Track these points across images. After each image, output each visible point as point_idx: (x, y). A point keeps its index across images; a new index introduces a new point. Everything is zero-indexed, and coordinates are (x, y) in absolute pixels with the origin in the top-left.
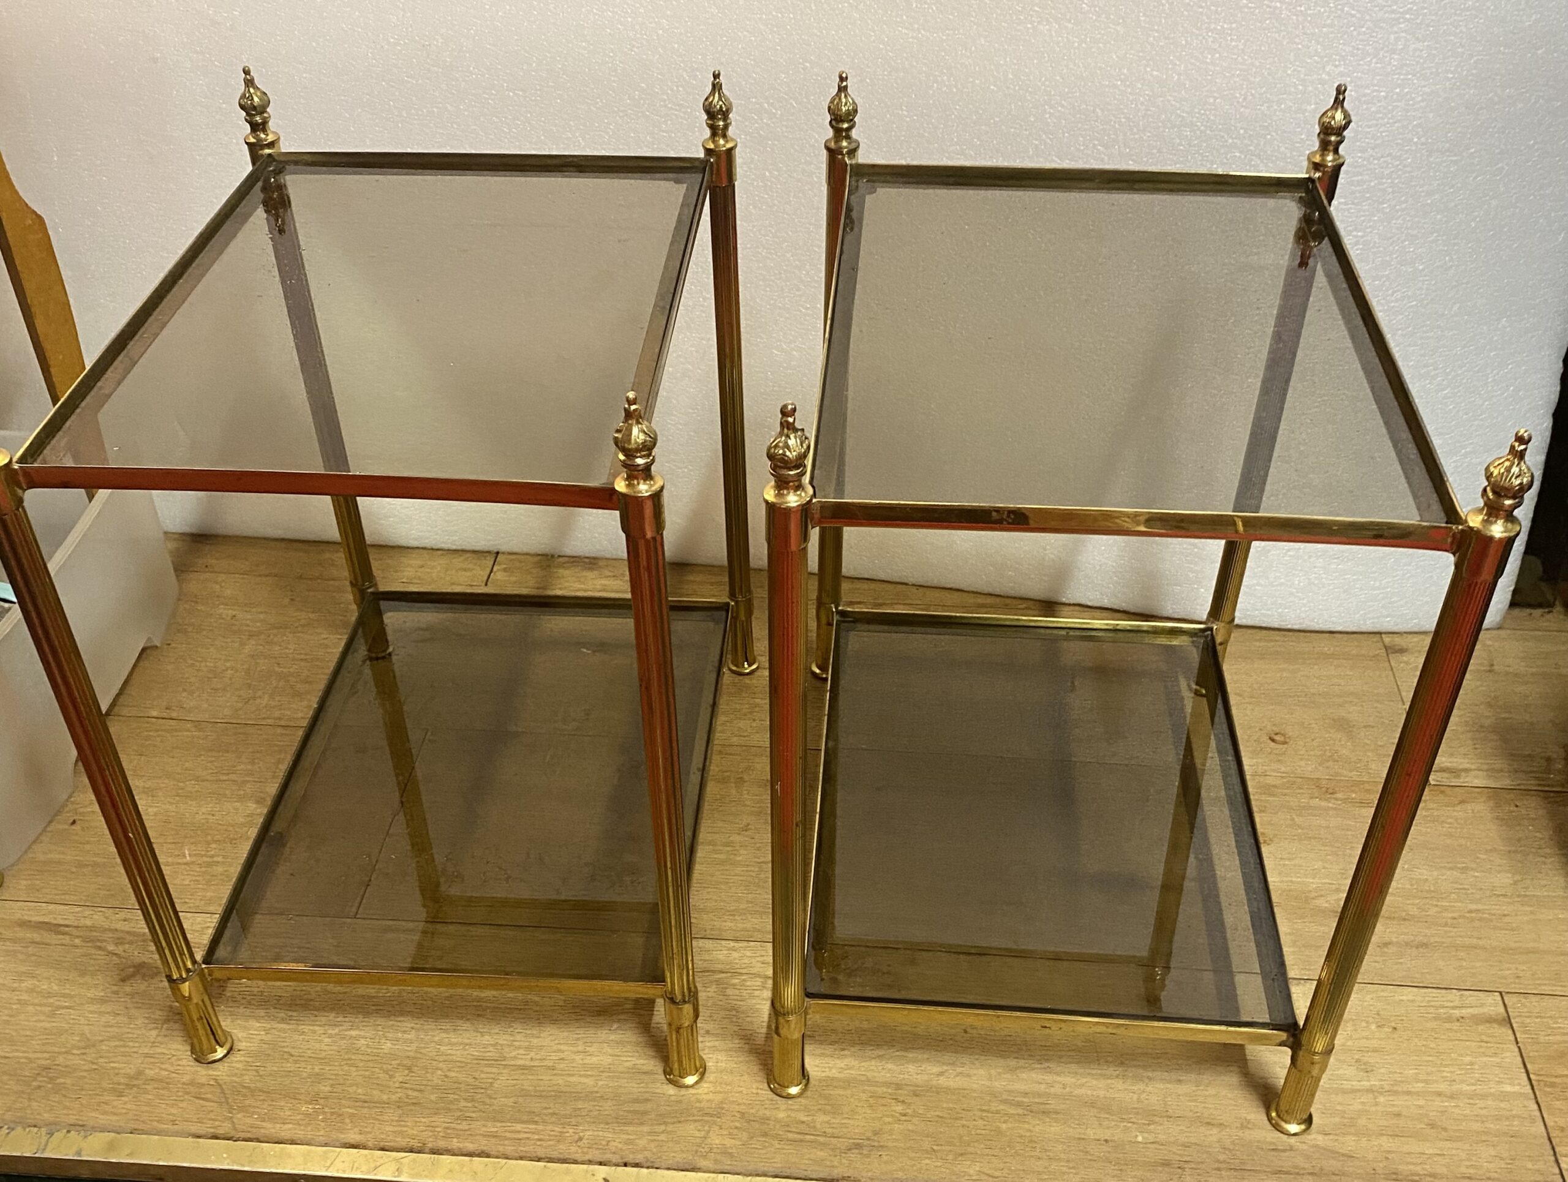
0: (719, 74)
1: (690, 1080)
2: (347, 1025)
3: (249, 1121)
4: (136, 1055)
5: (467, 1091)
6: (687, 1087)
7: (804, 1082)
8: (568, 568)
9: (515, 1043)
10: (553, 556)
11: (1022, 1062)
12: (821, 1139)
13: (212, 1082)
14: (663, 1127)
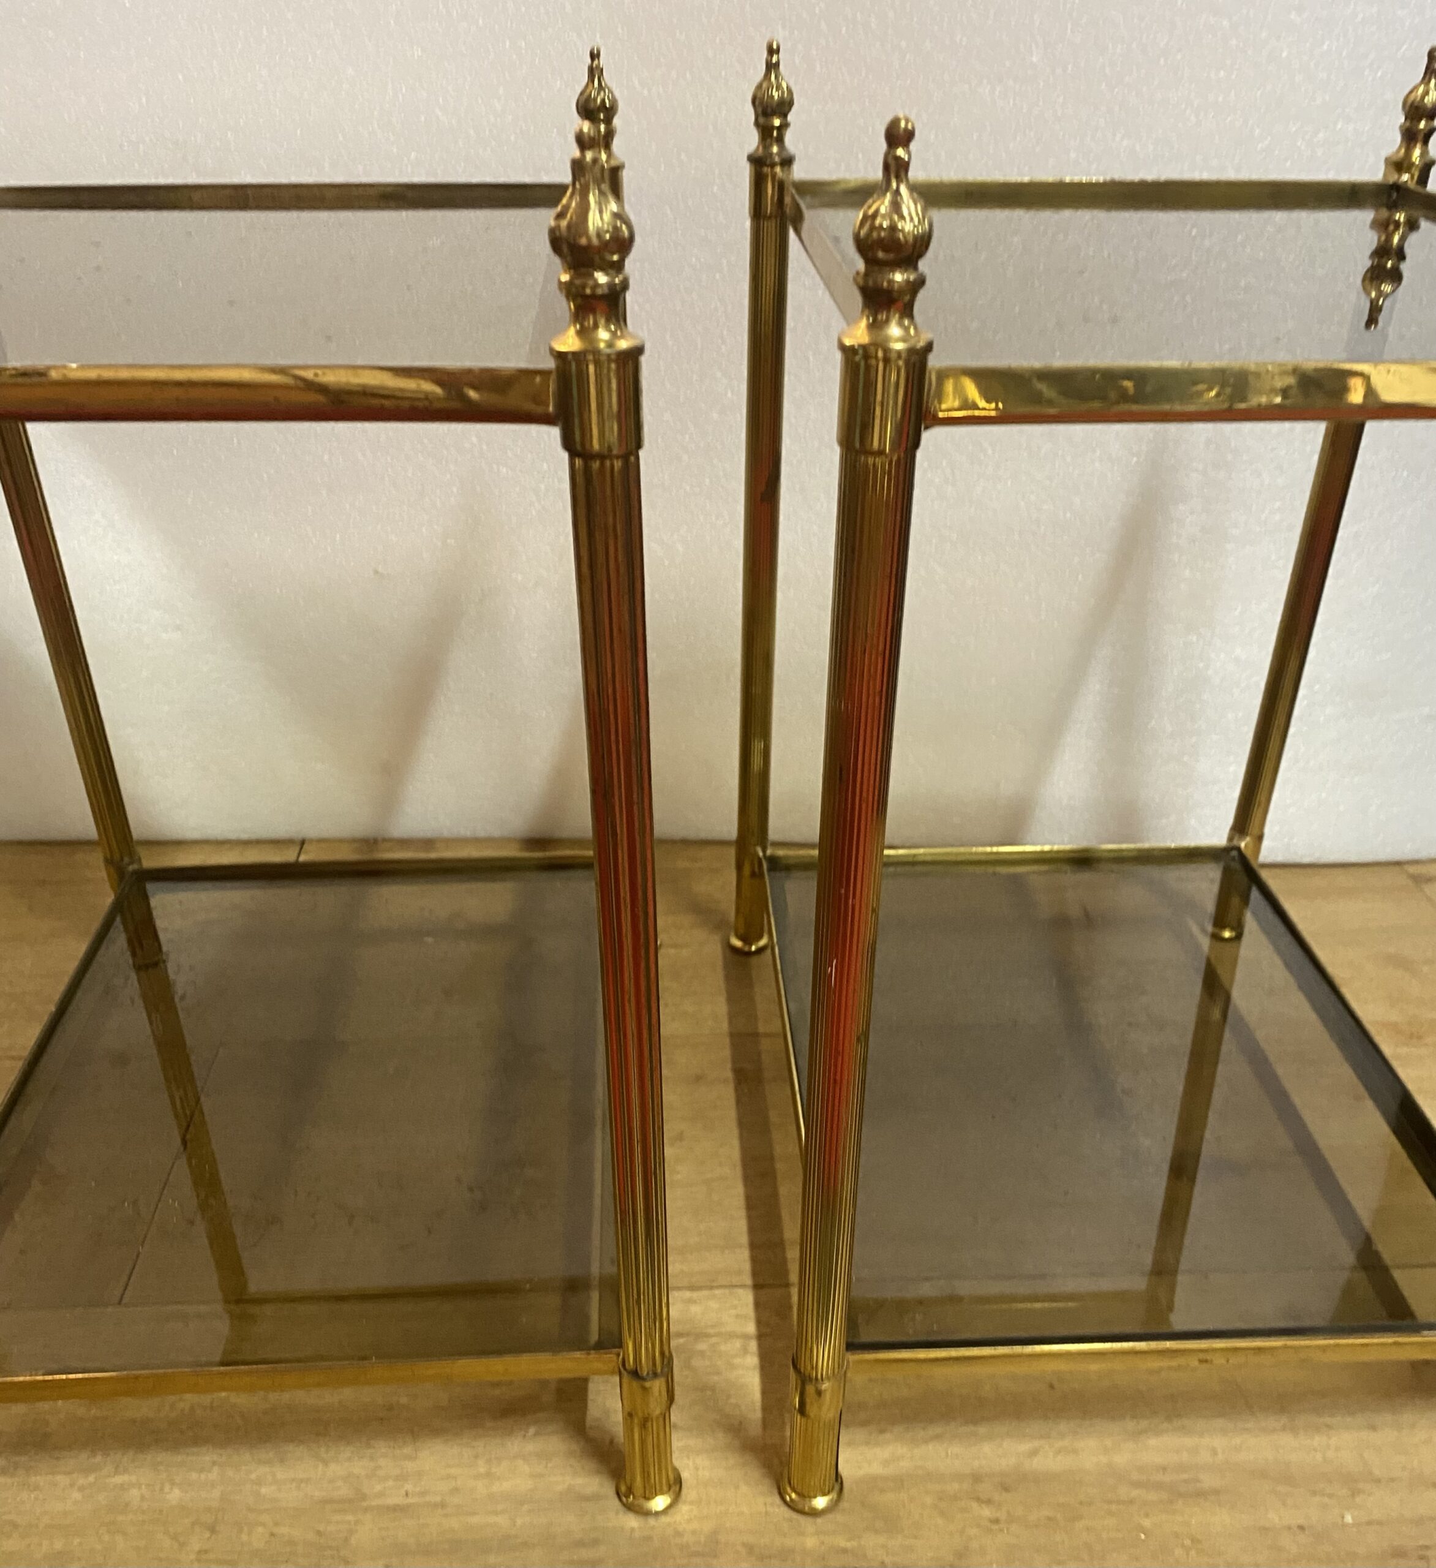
0: (598, 54)
1: (660, 1502)
6: (657, 1513)
7: (837, 1487)
9: (378, 1472)
10: (374, 840)
11: (1144, 1424)
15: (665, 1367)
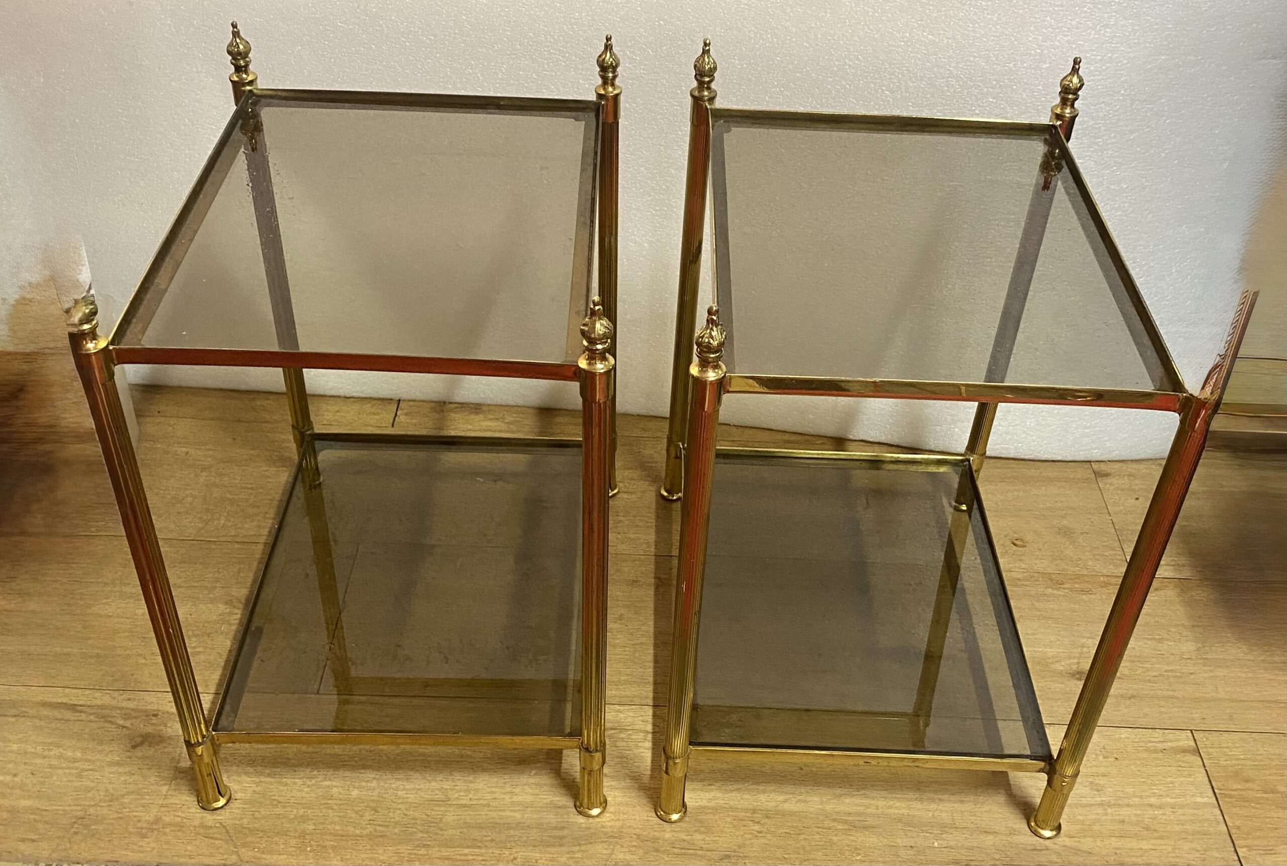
0: (611, 38)
1: (595, 811)
2: (320, 778)
3: (250, 853)
4: (152, 806)
5: (423, 825)
6: (593, 817)
7: (684, 810)
8: (456, 413)
9: (456, 788)
10: (444, 403)
11: (845, 791)
12: (700, 852)
13: (218, 825)
14: (577, 848)
15: (602, 747)
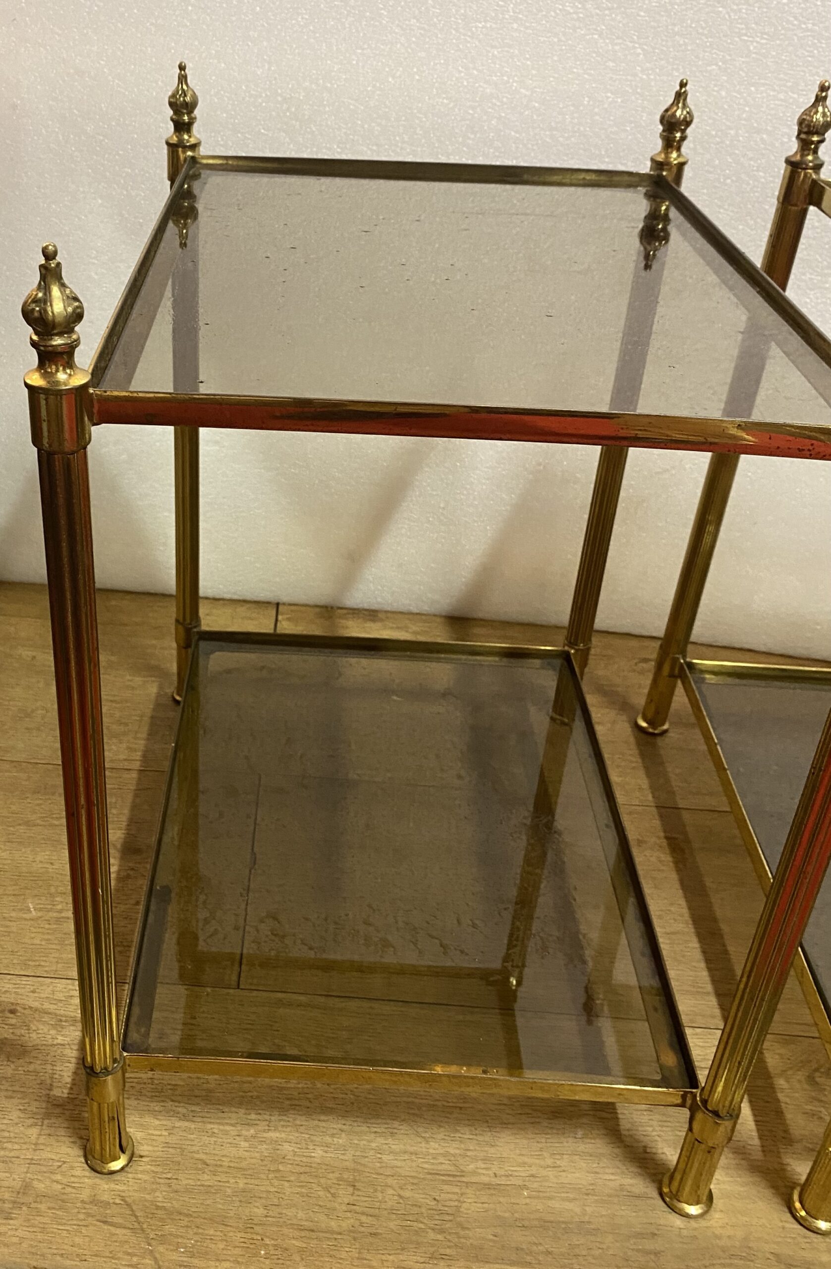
2: (263, 1125)
4: (17, 1161)
6: (692, 1217)
8: (347, 619)
9: (469, 1153)
10: (332, 608)
